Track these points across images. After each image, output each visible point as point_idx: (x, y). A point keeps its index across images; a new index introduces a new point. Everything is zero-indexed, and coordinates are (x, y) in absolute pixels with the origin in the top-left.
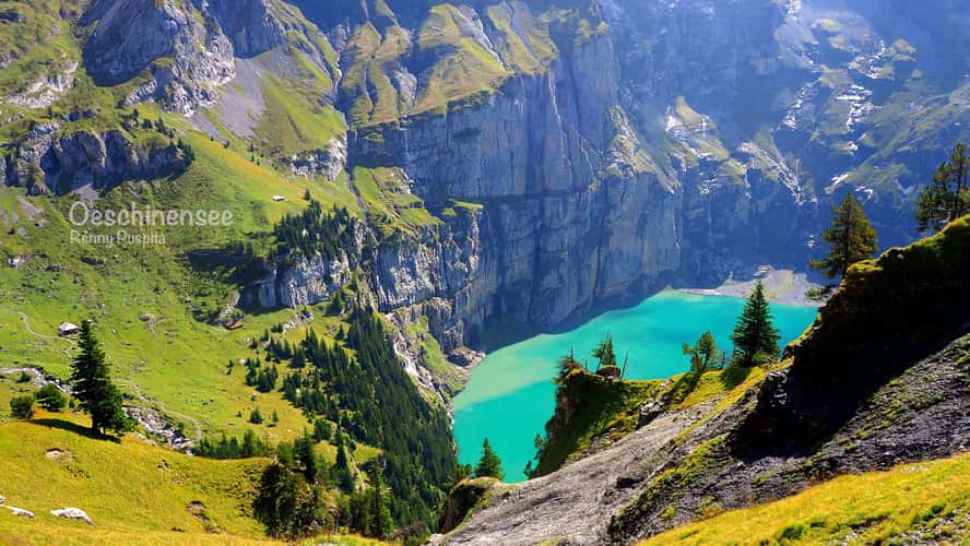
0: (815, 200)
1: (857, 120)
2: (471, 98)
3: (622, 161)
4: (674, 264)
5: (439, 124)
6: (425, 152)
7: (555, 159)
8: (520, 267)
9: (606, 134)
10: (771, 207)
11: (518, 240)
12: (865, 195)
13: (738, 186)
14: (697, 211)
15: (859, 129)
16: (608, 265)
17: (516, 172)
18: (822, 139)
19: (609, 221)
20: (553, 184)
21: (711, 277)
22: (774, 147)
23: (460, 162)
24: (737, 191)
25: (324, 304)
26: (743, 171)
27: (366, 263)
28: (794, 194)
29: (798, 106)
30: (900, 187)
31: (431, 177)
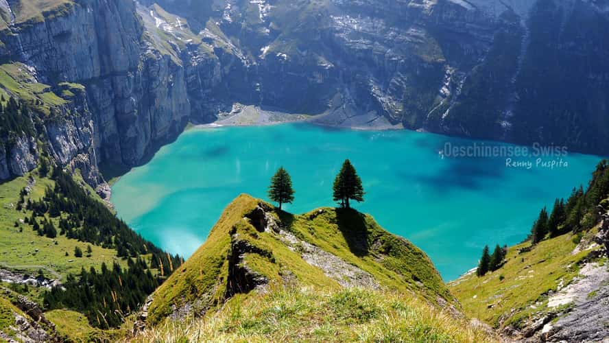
0: (255, 63)
1: (265, 15)
2: (60, 9)
3: (153, 48)
4: (188, 111)
5: (41, 29)
6: (36, 51)
7: (118, 50)
8: (111, 126)
9: (137, 32)
10: (232, 69)
11: (106, 108)
12: (283, 58)
13: (213, 59)
14: (192, 77)
15: (268, 20)
16: (157, 117)
17: (95, 61)
18: (249, 27)
19: (153, 88)
20: (120, 67)
21: (211, 116)
22: (222, 33)
23: (62, 56)
24: (213, 62)
25: (36, 170)
26: (212, 50)
27: (41, 136)
28: (243, 61)
29: (229, 7)
30: (300, 52)
31: (46, 69)
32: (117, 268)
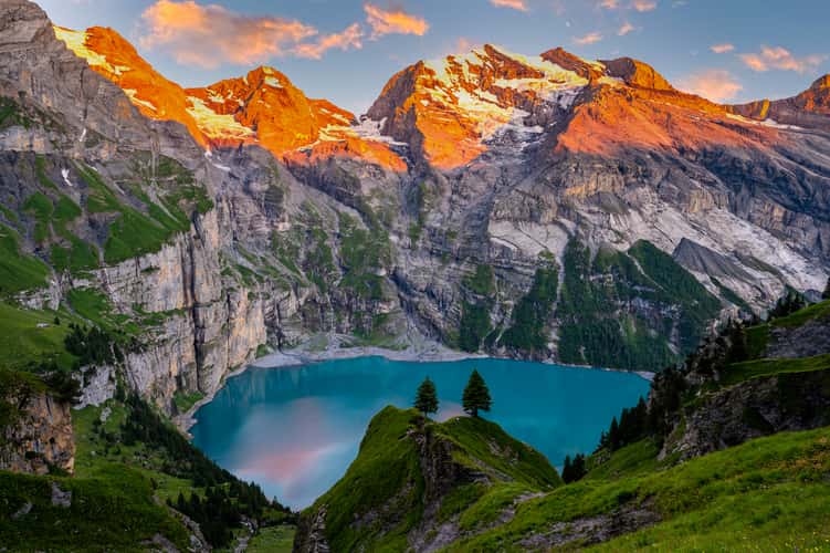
5: (130, 264)
6: (122, 285)
8: (189, 355)
14: (269, 308)
17: (178, 294)
19: (232, 319)
20: (203, 300)
23: (148, 289)
27: (120, 365)
32: (195, 497)
